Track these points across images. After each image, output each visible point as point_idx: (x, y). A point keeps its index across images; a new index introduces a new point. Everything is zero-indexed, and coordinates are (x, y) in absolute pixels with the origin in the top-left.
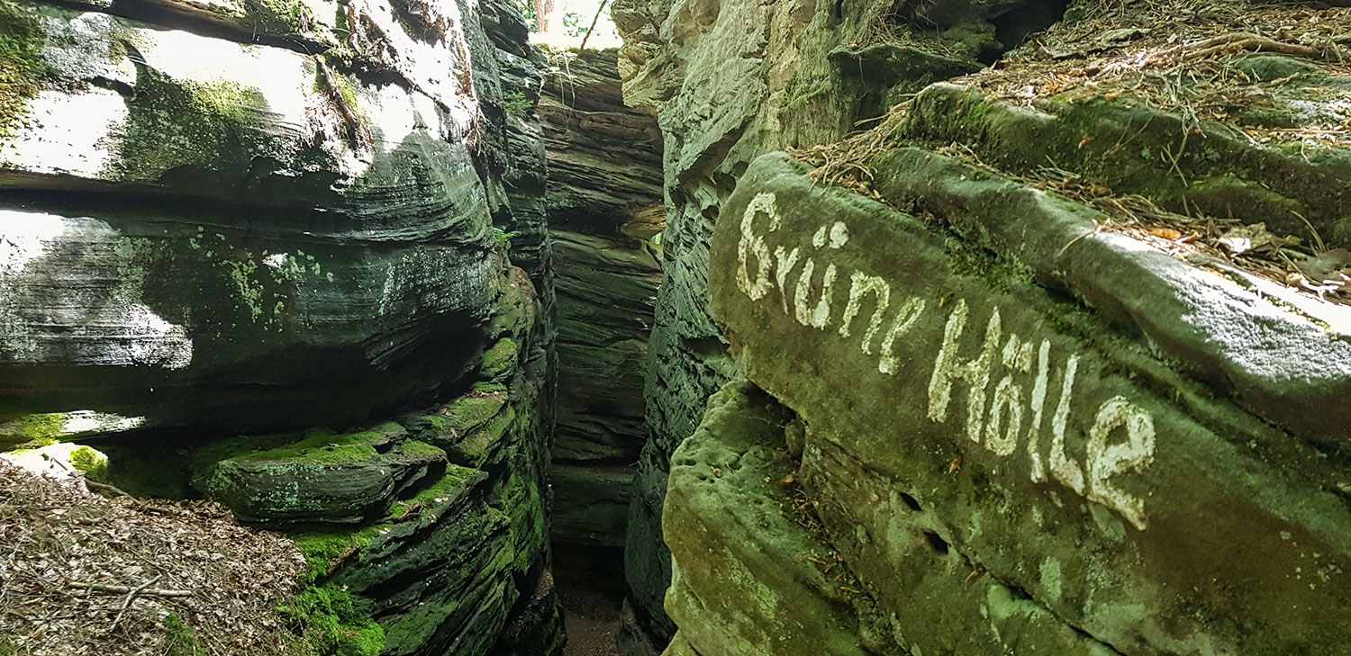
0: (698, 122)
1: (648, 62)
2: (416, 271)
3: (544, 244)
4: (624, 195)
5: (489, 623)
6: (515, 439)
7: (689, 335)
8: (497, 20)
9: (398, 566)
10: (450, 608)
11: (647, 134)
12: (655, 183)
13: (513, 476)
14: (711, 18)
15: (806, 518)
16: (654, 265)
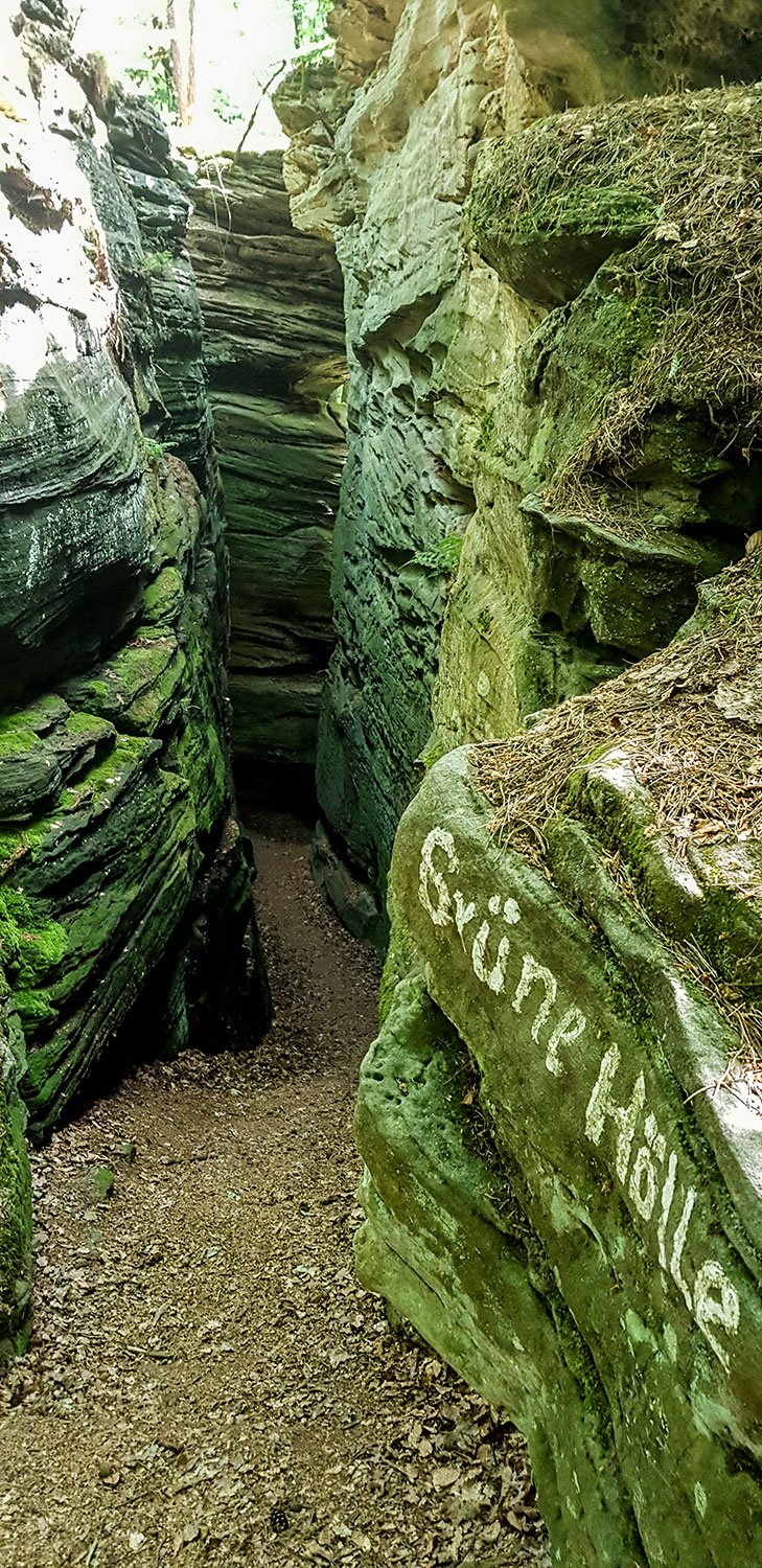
0: (386, 272)
1: (321, 172)
2: (63, 531)
3: (203, 419)
4: (298, 344)
5: (175, 897)
6: (188, 686)
7: (382, 542)
8: (129, 132)
9: (74, 862)
10: (131, 895)
11: (323, 262)
12: (335, 328)
13: (188, 728)
14: (399, 133)
15: (485, 1147)
16: (337, 433)
